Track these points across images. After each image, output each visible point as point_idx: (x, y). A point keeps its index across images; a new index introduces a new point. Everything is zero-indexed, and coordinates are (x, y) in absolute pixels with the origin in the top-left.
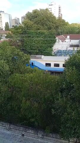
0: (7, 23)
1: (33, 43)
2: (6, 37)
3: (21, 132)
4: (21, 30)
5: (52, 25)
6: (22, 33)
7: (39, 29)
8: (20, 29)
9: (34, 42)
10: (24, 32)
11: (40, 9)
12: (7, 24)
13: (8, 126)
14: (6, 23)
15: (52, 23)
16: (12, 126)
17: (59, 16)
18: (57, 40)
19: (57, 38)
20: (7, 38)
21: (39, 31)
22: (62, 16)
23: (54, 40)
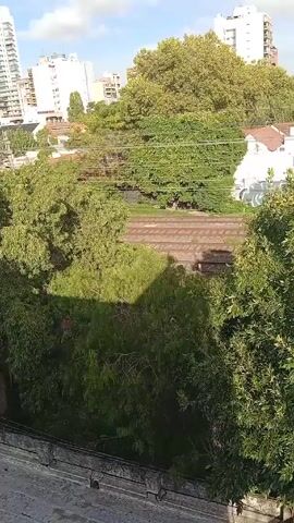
0: (77, 94)
1: (163, 161)
2: (68, 145)
3: (90, 472)
4: (117, 116)
5: (231, 92)
6: (124, 129)
7: (182, 110)
8: (113, 114)
9: (166, 157)
10: (127, 123)
11: (186, 37)
12: (75, 100)
13: (45, 450)
14: (72, 95)
15: (231, 83)
16: (59, 453)
17: (265, 55)
18: (251, 146)
19: (249, 138)
20: (71, 149)
21: (180, 116)
22: (276, 54)
23: (239, 145)
